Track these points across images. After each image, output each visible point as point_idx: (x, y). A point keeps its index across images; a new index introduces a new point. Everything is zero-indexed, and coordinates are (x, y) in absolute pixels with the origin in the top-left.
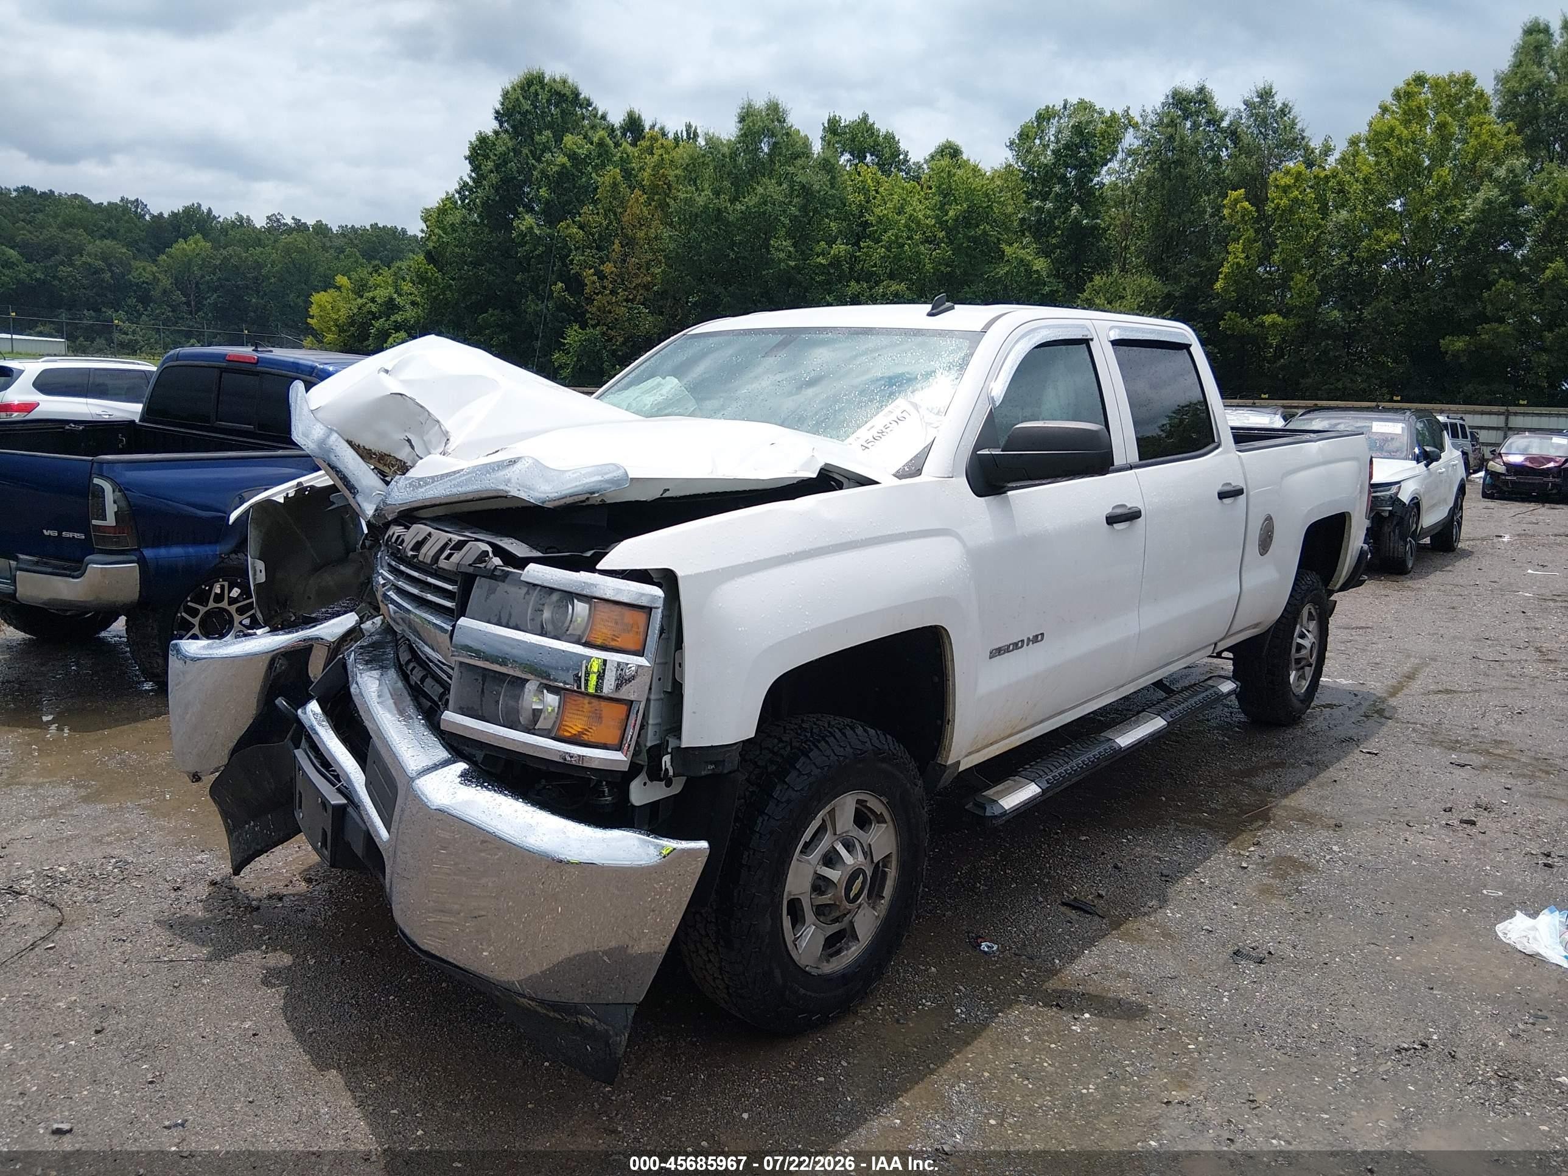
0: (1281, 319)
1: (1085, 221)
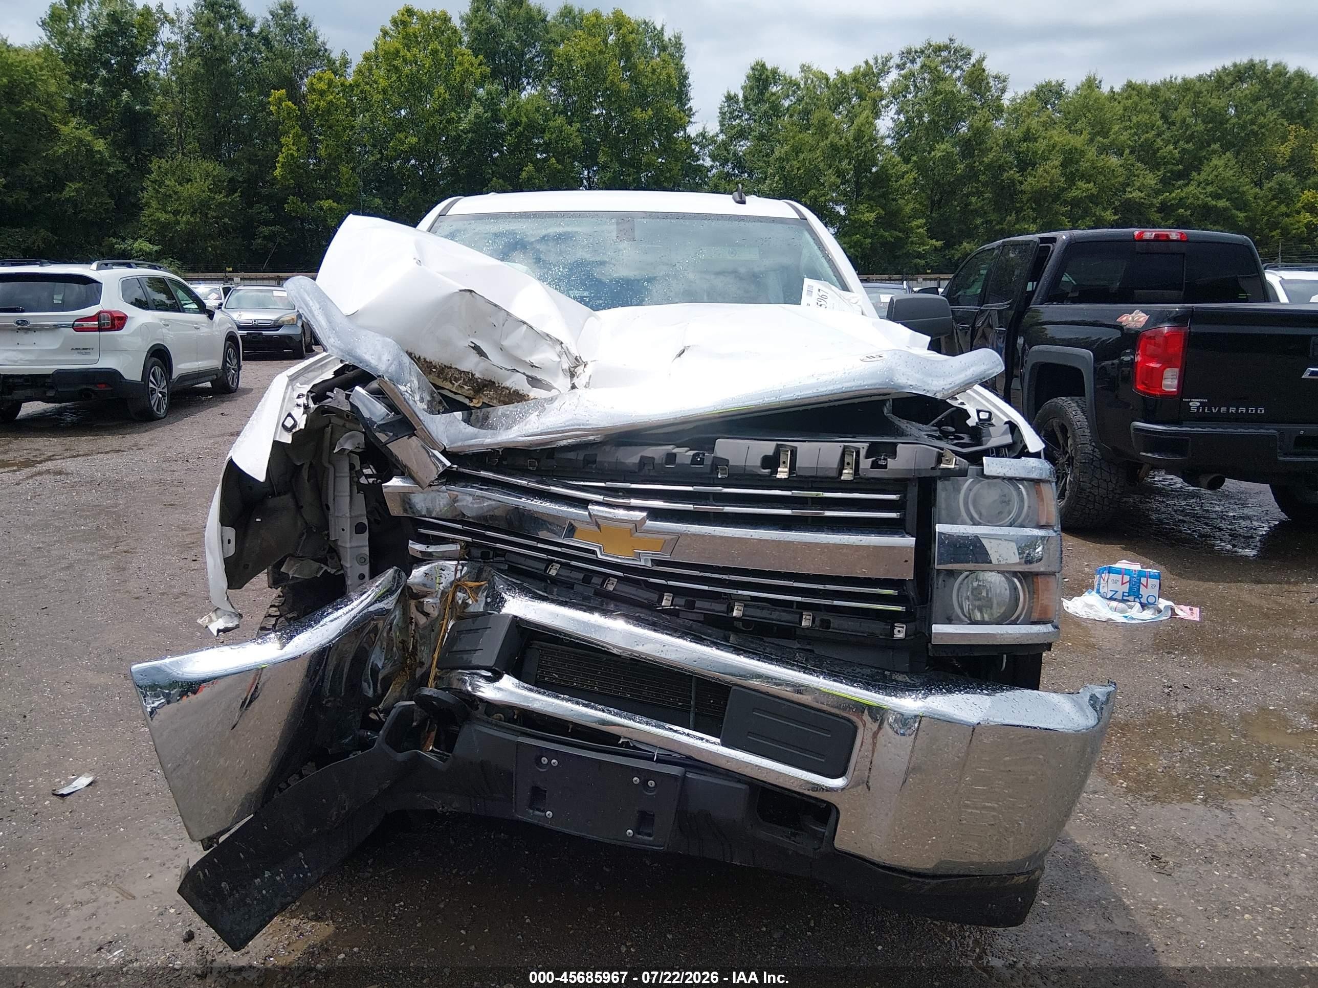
0: (335, 204)
1: (137, 107)
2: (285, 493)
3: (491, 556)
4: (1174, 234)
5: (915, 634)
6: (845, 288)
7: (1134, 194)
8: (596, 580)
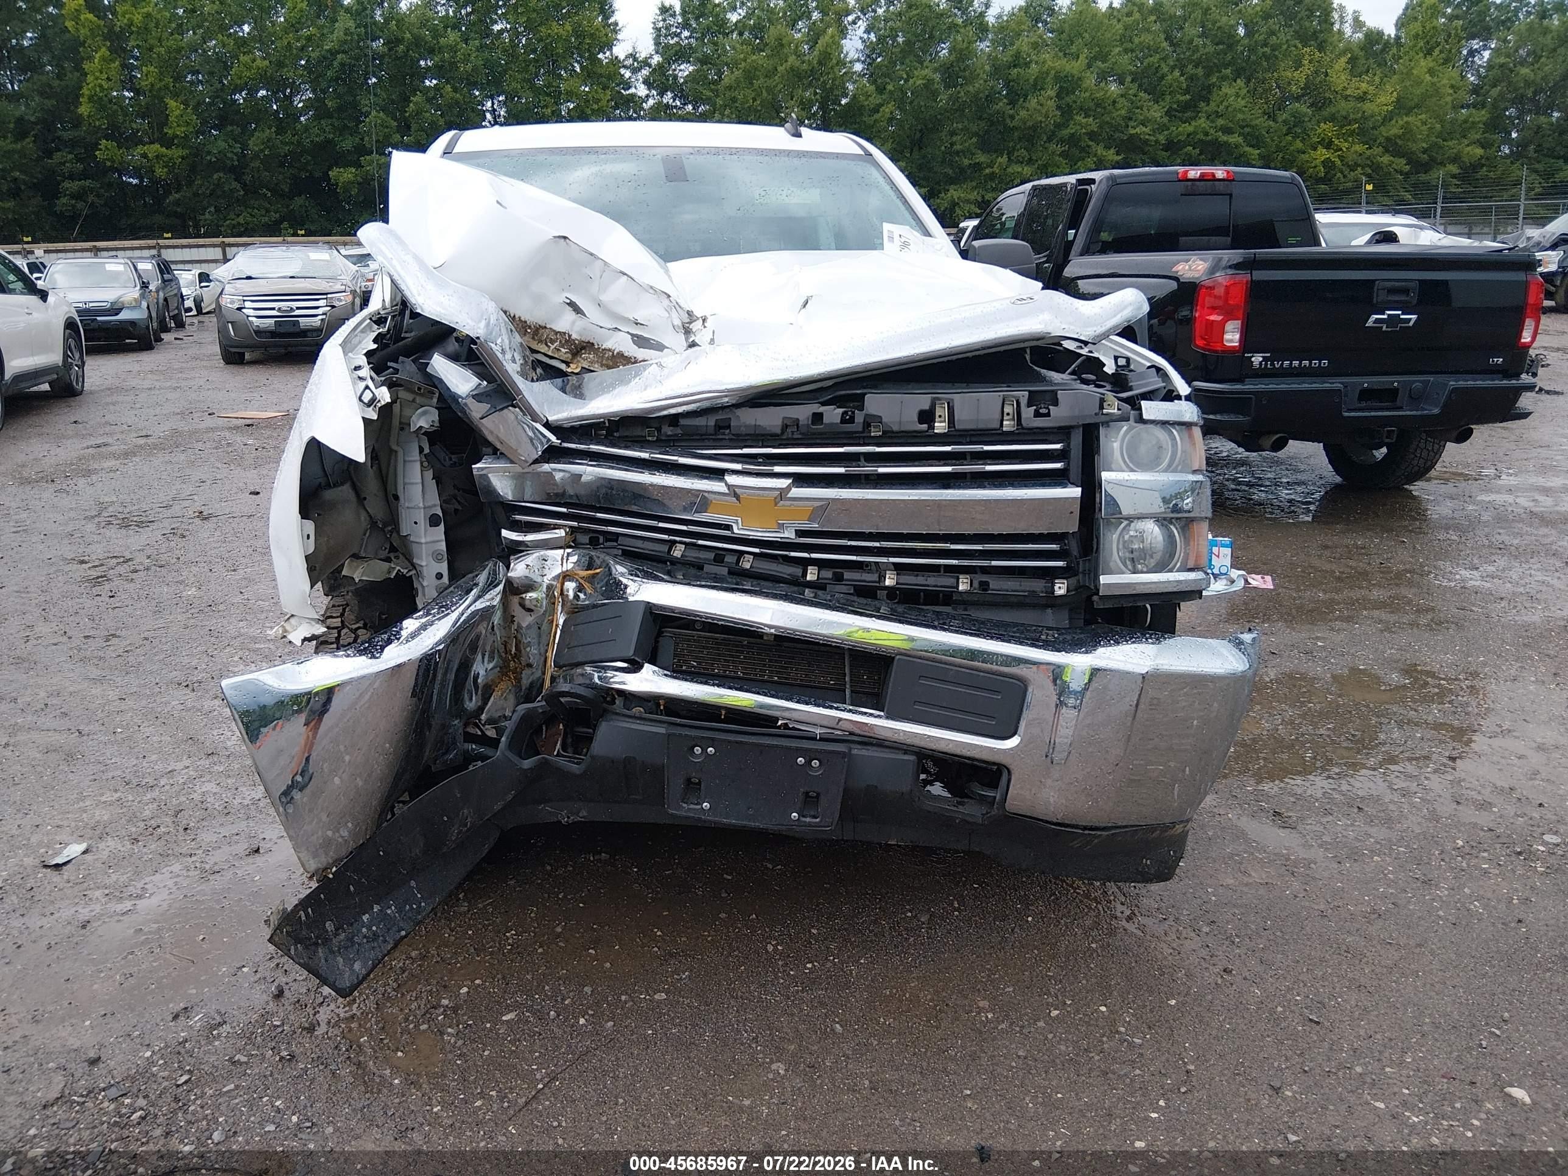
0: (163, 150)
2: (342, 484)
3: (601, 540)
4: (1220, 173)
5: (1076, 590)
6: (927, 233)
7: (1138, 130)
8: (730, 559)
